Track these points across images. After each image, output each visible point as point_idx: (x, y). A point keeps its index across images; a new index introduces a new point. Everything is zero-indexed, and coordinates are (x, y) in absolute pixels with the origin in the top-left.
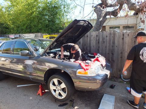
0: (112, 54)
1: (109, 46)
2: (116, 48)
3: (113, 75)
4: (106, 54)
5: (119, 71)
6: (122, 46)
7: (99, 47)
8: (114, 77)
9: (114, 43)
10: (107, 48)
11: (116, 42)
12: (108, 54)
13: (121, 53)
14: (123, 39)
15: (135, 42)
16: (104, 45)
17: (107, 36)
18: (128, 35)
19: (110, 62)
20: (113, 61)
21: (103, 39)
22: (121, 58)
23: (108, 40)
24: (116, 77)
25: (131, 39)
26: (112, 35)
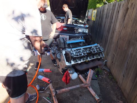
0: (109, 32)
4: (106, 31)
7: (105, 23)
13: (113, 32)
14: (118, 12)
16: (108, 20)
17: (111, 9)
18: (123, 6)
20: (107, 41)
22: (112, 38)
25: (123, 11)
26: (114, 8)
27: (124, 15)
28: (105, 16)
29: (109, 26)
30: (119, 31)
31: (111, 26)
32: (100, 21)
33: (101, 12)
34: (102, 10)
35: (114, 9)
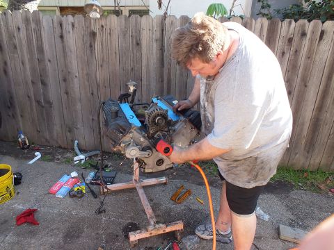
0: (44, 83)
1: (31, 60)
2: (49, 66)
3: (57, 142)
4: (27, 83)
5: (70, 131)
6: (62, 60)
7: (5, 63)
8: (60, 147)
9: (41, 50)
10: (28, 66)
11: (46, 47)
12: (33, 83)
13: (65, 80)
14: (62, 37)
15: (91, 46)
16: (16, 55)
17: (19, 29)
18: (73, 26)
19: (43, 107)
20: (50, 103)
21: (11, 37)
22: (67, 93)
23: (24, 42)
24: (65, 148)
25: (81, 37)
26: (33, 26)
27: (88, 44)
29: (33, 69)
30: (87, 74)
31: (44, 70)
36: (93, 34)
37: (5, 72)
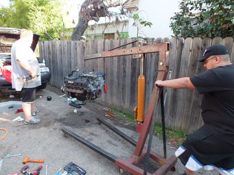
0: (70, 67)
1: (68, 57)
6: (76, 58)
7: (62, 59)
9: (70, 54)
11: (72, 52)
12: (68, 66)
14: (76, 49)
16: (64, 56)
17: (66, 46)
18: (79, 44)
23: (67, 51)
25: (81, 49)
28: (58, 52)
29: (68, 61)
30: (82, 64)
31: (71, 62)
32: (51, 57)
33: (49, 47)
34: (50, 45)
35: (70, 47)
36: (84, 48)
37: (62, 62)
